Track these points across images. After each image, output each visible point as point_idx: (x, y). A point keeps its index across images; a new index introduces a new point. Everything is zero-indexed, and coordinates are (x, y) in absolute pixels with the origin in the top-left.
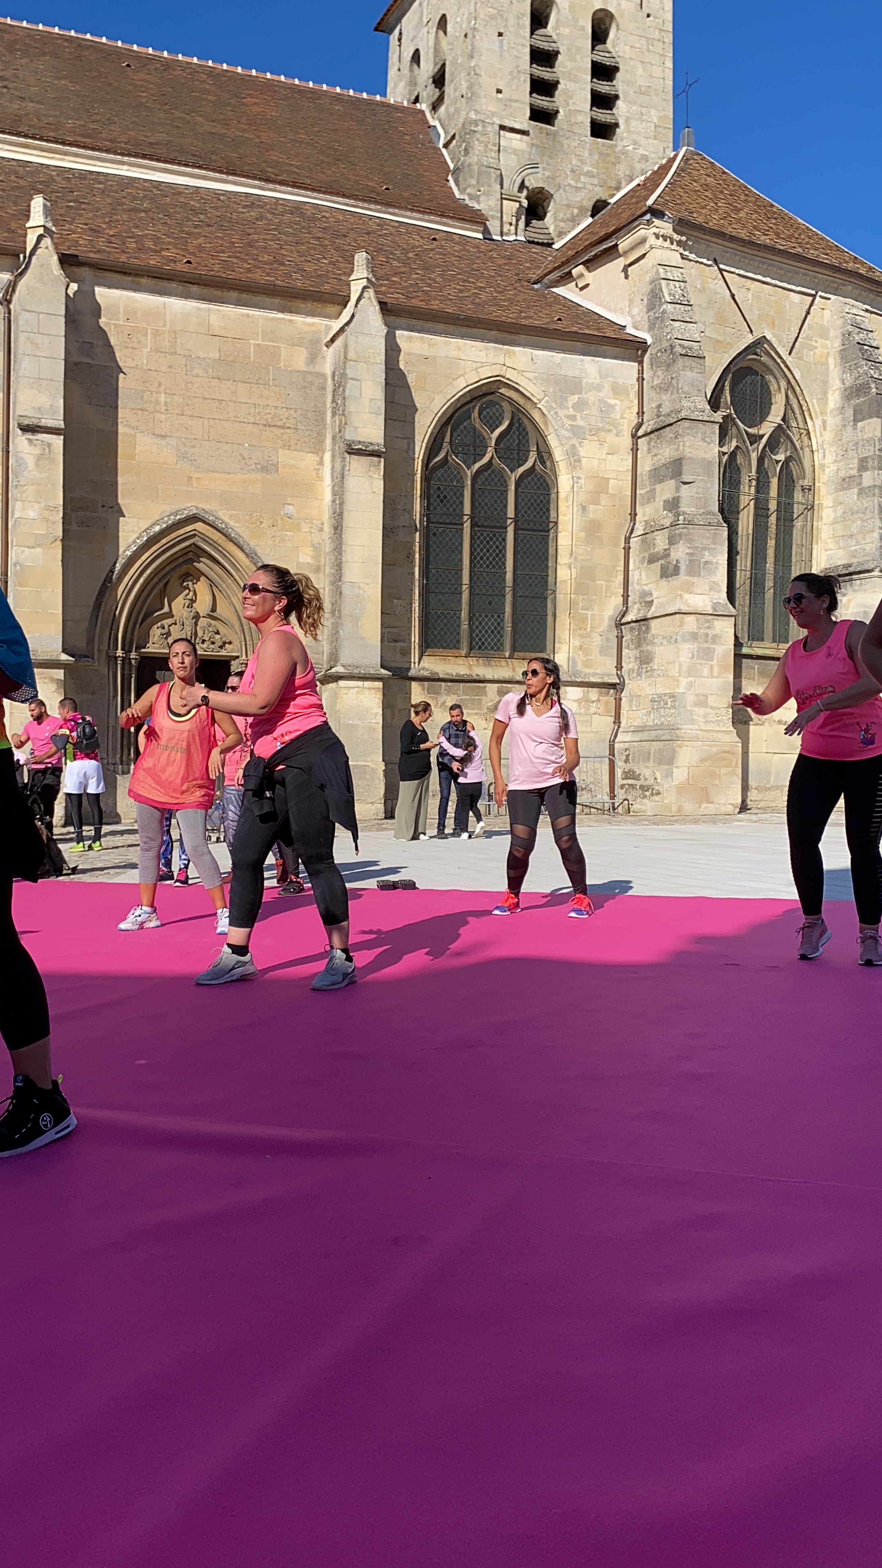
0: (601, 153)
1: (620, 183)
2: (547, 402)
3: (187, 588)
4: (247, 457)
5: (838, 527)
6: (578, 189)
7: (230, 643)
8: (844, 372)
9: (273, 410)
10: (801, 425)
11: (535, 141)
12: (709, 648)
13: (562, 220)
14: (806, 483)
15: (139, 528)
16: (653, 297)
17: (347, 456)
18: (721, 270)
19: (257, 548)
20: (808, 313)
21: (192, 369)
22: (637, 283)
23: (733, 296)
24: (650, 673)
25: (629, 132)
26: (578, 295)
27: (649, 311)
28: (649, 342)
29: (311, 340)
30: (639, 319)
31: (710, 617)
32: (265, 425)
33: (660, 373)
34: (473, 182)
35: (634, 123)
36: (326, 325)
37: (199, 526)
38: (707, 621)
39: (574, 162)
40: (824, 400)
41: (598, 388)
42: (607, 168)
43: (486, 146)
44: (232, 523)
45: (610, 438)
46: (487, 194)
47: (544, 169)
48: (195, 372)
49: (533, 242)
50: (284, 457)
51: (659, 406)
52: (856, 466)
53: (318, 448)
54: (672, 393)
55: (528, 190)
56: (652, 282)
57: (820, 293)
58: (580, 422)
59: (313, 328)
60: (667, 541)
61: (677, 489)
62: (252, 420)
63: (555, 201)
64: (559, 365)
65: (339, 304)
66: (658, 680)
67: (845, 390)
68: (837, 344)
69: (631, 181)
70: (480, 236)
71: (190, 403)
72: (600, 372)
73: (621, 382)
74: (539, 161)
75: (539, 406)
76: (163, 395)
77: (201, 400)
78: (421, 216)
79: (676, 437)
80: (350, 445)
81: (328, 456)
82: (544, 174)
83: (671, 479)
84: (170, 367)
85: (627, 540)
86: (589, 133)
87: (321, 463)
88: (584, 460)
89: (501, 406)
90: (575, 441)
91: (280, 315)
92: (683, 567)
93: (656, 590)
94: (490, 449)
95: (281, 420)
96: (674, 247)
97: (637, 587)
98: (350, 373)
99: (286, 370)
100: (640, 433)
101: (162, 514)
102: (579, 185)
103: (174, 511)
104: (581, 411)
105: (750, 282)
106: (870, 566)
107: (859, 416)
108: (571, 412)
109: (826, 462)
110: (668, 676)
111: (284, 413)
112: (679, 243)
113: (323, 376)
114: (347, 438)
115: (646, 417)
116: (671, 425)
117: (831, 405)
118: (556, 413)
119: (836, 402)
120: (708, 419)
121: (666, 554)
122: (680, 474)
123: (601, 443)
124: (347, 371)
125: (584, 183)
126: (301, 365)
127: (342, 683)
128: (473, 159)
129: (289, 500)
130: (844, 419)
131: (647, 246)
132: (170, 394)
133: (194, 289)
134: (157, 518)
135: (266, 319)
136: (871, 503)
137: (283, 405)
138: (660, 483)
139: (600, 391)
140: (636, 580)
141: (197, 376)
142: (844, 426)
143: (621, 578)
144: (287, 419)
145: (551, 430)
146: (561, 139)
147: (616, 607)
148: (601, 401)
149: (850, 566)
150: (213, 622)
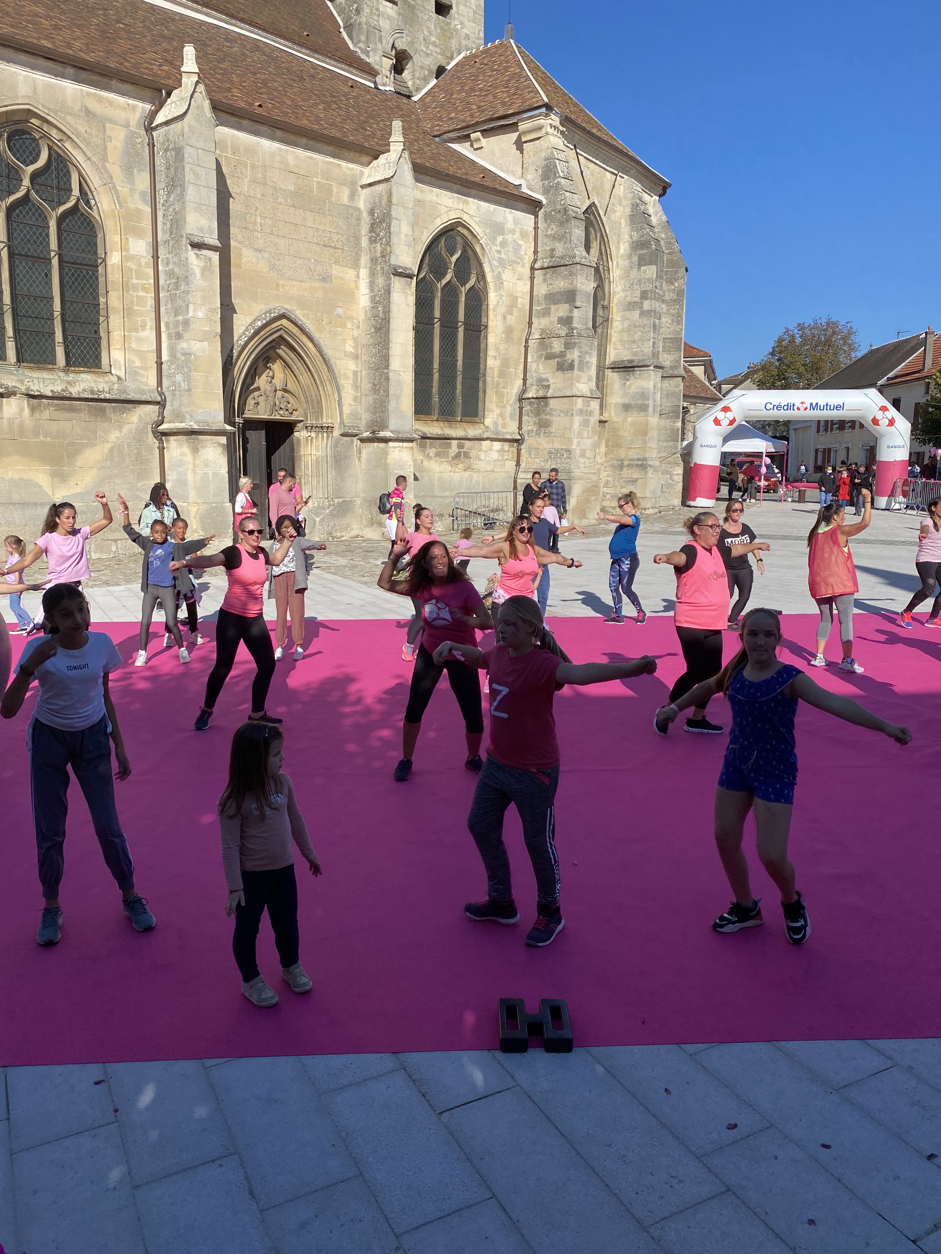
0: (441, 28)
1: (452, 54)
2: (486, 240)
3: (268, 368)
4: (313, 270)
5: (625, 334)
6: (428, 55)
7: (296, 410)
8: (632, 230)
9: (328, 235)
10: (605, 264)
11: (401, 11)
12: (587, 419)
13: (418, 79)
14: (606, 303)
15: (246, 322)
16: (547, 170)
17: (392, 276)
18: (577, 153)
19: (320, 340)
20: (614, 187)
21: (277, 198)
22: (532, 157)
23: (582, 172)
24: (548, 434)
25: (458, 14)
26: (473, 153)
27: (542, 180)
28: (544, 202)
29: (351, 182)
30: (533, 183)
31: (589, 399)
32: (324, 246)
33: (554, 227)
34: (363, 38)
35: (461, 7)
36: (361, 171)
37: (284, 322)
38: (588, 402)
39: (426, 33)
40: (618, 248)
41: (513, 232)
42: (445, 41)
43: (371, 9)
44: (305, 320)
45: (519, 269)
46: (375, 50)
47: (407, 35)
48: (280, 200)
49: (399, 93)
50: (336, 270)
51: (553, 250)
52: (639, 295)
53: (356, 266)
54: (565, 243)
55: (396, 50)
56: (546, 159)
57: (620, 174)
58: (503, 256)
59: (353, 172)
60: (563, 346)
61: (571, 311)
62: (316, 241)
63: (413, 62)
64: (492, 213)
65: (370, 156)
66: (555, 439)
67: (633, 242)
68: (628, 210)
69: (459, 54)
70: (372, 85)
71: (276, 225)
72: (514, 221)
73: (525, 228)
74: (404, 28)
75: (481, 242)
76: (259, 217)
77: (283, 223)
78: (335, 63)
79: (570, 275)
80: (395, 269)
81: (364, 273)
82: (407, 39)
83: (565, 303)
84: (263, 195)
85: (527, 341)
86: (434, 10)
87: (358, 276)
88: (505, 283)
89: (455, 239)
90: (500, 269)
91: (332, 160)
92: (576, 364)
93: (552, 378)
94: (450, 270)
95: (333, 242)
96: (559, 135)
97: (535, 375)
98: (393, 213)
99: (336, 204)
100: (537, 266)
101: (260, 312)
102: (429, 52)
103: (268, 310)
104: (504, 248)
105: (589, 163)
106: (648, 362)
107: (642, 262)
108: (499, 248)
109: (616, 290)
110: (564, 437)
111: (335, 237)
112: (562, 133)
113: (358, 209)
114: (392, 262)
115: (540, 255)
116: (566, 265)
117: (622, 251)
118: (491, 248)
119: (625, 250)
120: (589, 264)
121: (562, 355)
122: (574, 300)
123: (514, 271)
124: (392, 213)
125: (431, 50)
126: (345, 199)
127: (391, 444)
128: (364, 20)
129: (340, 304)
130: (631, 262)
131: (543, 132)
132: (263, 217)
133: (279, 133)
134: (256, 314)
135: (324, 162)
136: (649, 322)
137: (335, 231)
138: (555, 304)
139: (514, 234)
140: (533, 369)
141: (281, 204)
142: (631, 267)
143: (522, 367)
144: (337, 241)
145: (486, 260)
146: (417, 12)
147: (519, 386)
148: (515, 241)
149: (631, 361)
150: (285, 394)
